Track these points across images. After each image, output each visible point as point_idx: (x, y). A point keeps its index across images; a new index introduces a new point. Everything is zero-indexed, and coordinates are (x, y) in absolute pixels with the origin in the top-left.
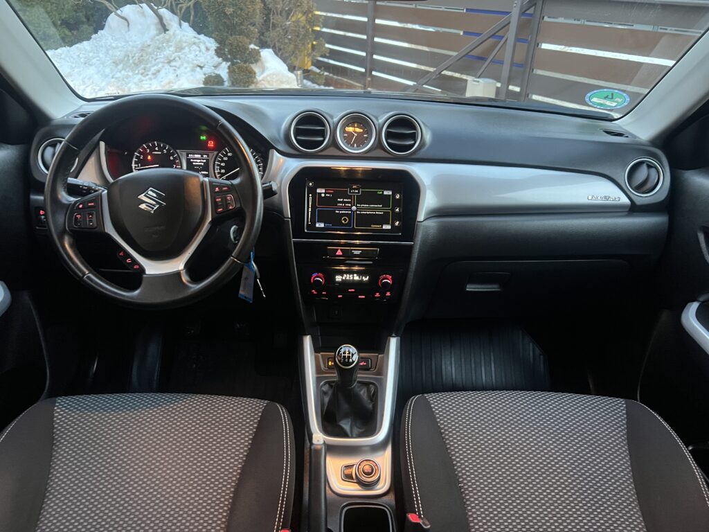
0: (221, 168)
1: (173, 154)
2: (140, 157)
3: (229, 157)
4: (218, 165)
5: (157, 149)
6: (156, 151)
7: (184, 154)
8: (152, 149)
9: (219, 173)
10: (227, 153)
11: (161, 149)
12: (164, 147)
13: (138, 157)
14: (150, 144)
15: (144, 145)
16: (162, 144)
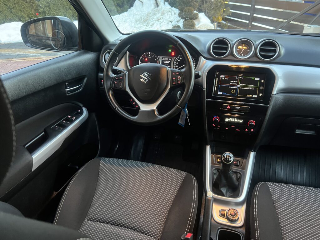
0: (176, 65)
1: (156, 58)
3: (180, 60)
4: (175, 63)
5: (150, 55)
7: (161, 58)
8: (148, 55)
9: (175, 67)
10: (180, 58)
12: (153, 55)
13: (141, 59)
14: (147, 53)
15: (144, 54)
16: (152, 53)
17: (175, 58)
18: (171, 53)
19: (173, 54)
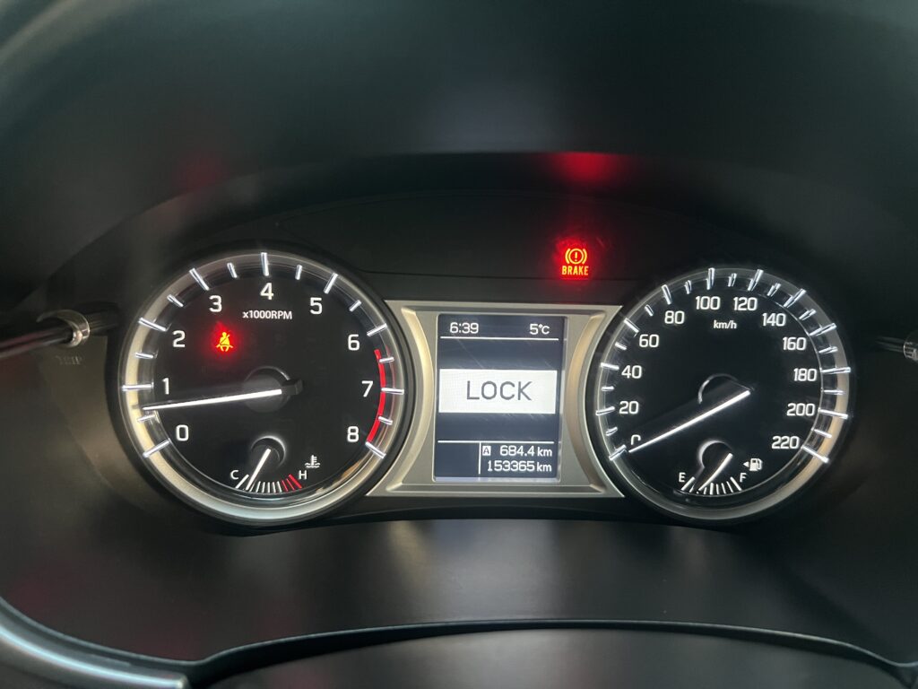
0: (624, 389)
1: (360, 322)
2: (169, 337)
3: (668, 333)
4: (612, 377)
5: (268, 292)
6: (265, 304)
8: (243, 291)
9: (612, 419)
10: (660, 308)
11: (291, 292)
12: (313, 284)
13: (153, 340)
14: (231, 267)
15: (191, 271)
16: (300, 268)
17: (602, 317)
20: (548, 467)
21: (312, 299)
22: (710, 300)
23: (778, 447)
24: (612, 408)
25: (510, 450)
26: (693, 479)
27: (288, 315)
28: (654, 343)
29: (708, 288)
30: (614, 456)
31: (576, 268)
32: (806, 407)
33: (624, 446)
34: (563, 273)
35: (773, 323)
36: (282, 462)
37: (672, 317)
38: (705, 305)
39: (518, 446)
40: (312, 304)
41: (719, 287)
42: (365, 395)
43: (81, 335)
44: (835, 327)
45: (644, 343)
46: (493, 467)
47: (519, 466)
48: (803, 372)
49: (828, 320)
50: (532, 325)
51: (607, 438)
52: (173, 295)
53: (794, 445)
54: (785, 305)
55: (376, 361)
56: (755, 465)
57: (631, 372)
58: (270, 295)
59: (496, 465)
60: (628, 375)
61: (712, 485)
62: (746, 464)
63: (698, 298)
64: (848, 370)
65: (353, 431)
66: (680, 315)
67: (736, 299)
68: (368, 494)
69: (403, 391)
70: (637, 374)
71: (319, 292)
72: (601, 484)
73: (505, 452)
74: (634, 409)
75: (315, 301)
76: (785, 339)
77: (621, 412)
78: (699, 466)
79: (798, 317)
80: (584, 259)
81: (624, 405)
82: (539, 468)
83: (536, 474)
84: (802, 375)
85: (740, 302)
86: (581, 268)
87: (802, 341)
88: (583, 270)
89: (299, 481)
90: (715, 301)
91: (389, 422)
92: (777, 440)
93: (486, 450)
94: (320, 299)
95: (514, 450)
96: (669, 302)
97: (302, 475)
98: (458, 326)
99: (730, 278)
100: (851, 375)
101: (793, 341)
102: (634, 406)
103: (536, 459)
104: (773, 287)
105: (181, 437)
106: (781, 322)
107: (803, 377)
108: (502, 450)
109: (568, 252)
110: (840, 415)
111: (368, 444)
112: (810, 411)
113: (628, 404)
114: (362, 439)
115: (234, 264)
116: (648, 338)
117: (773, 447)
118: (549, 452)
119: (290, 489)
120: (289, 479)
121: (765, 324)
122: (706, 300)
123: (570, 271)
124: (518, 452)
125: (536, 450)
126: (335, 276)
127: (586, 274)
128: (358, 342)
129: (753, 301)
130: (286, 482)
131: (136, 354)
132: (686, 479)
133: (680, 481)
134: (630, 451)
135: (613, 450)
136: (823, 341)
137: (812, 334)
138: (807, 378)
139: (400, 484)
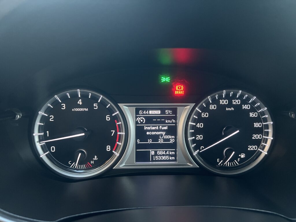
1: (110, 111)
2: (48, 118)
3: (211, 112)
4: (193, 127)
5: (80, 102)
6: (79, 106)
7: (132, 110)
8: (72, 102)
9: (194, 141)
10: (208, 104)
11: (88, 102)
12: (95, 99)
13: (43, 119)
14: (68, 94)
15: (55, 96)
16: (90, 94)
17: (189, 107)
18: (169, 88)
19: (179, 90)
20: (174, 158)
21: (94, 104)
22: (225, 101)
23: (250, 150)
24: (194, 138)
25: (161, 153)
26: (222, 161)
27: (87, 110)
28: (207, 116)
29: (224, 97)
30: (195, 154)
31: (180, 92)
32: (259, 136)
33: (198, 150)
34: (176, 93)
35: (246, 108)
36: (85, 158)
37: (212, 107)
38: (223, 103)
39: (163, 151)
40: (94, 106)
41: (227, 97)
42: (112, 135)
43: (19, 116)
44: (266, 109)
45: (203, 116)
46: (155, 158)
47: (164, 158)
48: (257, 124)
49: (264, 106)
50: (166, 111)
51: (192, 147)
52: (50, 104)
53: (256, 148)
54: (250, 102)
55: (115, 124)
56: (243, 156)
57: (199, 125)
58: (81, 103)
59: (156, 158)
60: (199, 126)
61: (228, 163)
62: (240, 155)
63: (220, 100)
64: (272, 123)
65: (108, 147)
66: (215, 106)
67: (233, 100)
68: (114, 168)
69: (124, 133)
70: (201, 126)
71: (97, 102)
72: (191, 163)
73: (159, 153)
74: (201, 138)
75: (95, 105)
76: (250, 113)
77: (197, 139)
78: (224, 157)
79: (254, 106)
80: (182, 89)
81: (198, 136)
82: (170, 158)
83: (169, 160)
84: (257, 125)
85: (234, 102)
86: (181, 92)
87: (256, 114)
88: (182, 92)
89: (91, 164)
90: (226, 101)
91: (120, 144)
92: (250, 147)
93: (153, 153)
94: (97, 104)
95: (162, 153)
96: (211, 102)
97: (92, 162)
98: (142, 112)
99: (231, 94)
100: (273, 124)
101: (253, 114)
102: (201, 137)
103: (169, 155)
104: (245, 96)
105: (52, 150)
106: (248, 108)
107: (257, 126)
108: (158, 153)
109: (177, 87)
110: (270, 138)
111: (113, 151)
112: (260, 137)
113: (199, 136)
114: (112, 150)
115: (69, 93)
116: (205, 114)
117: (249, 149)
118: (173, 153)
119: (88, 167)
120: (88, 164)
121: (243, 109)
122: (223, 101)
123: (178, 93)
124: (163, 153)
125: (169, 152)
126: (102, 96)
127: (183, 94)
128: (109, 118)
129: (239, 101)
130: (87, 165)
131: (38, 123)
132: (220, 161)
133: (218, 162)
134: (200, 152)
135: (195, 152)
136: (263, 113)
137: (259, 111)
138: (259, 126)
139: (124, 164)
